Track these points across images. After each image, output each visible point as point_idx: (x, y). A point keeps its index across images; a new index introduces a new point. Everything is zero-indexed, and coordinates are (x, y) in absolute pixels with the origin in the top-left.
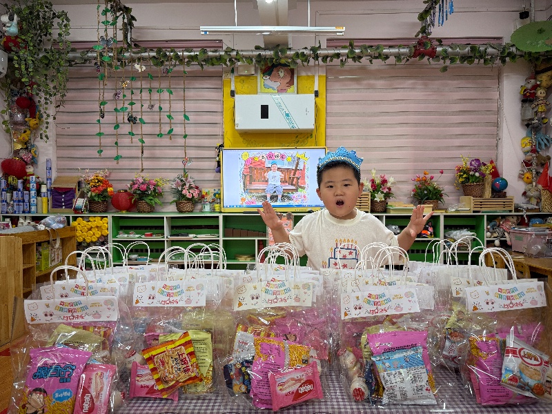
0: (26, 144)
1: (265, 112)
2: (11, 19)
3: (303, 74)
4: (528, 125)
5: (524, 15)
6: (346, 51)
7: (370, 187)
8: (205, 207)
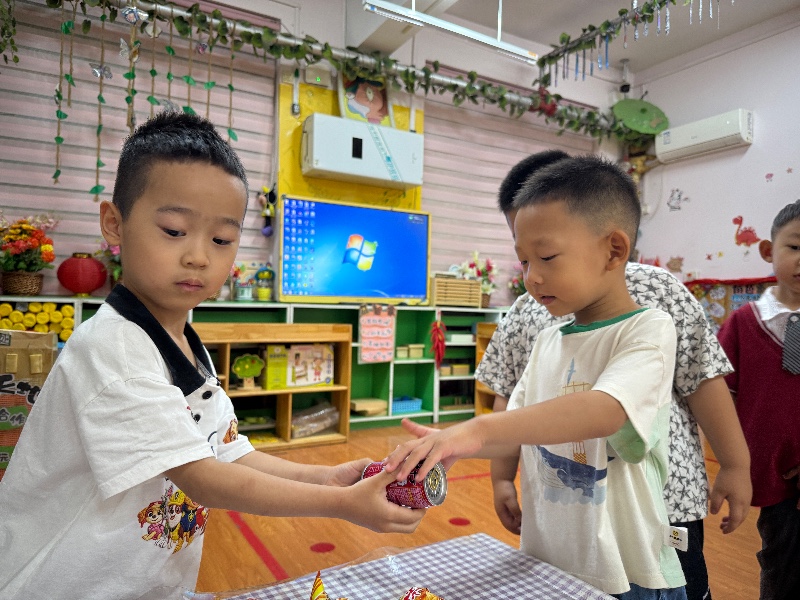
1: (357, 148)
6: (464, 84)
7: (475, 274)
8: (243, 292)
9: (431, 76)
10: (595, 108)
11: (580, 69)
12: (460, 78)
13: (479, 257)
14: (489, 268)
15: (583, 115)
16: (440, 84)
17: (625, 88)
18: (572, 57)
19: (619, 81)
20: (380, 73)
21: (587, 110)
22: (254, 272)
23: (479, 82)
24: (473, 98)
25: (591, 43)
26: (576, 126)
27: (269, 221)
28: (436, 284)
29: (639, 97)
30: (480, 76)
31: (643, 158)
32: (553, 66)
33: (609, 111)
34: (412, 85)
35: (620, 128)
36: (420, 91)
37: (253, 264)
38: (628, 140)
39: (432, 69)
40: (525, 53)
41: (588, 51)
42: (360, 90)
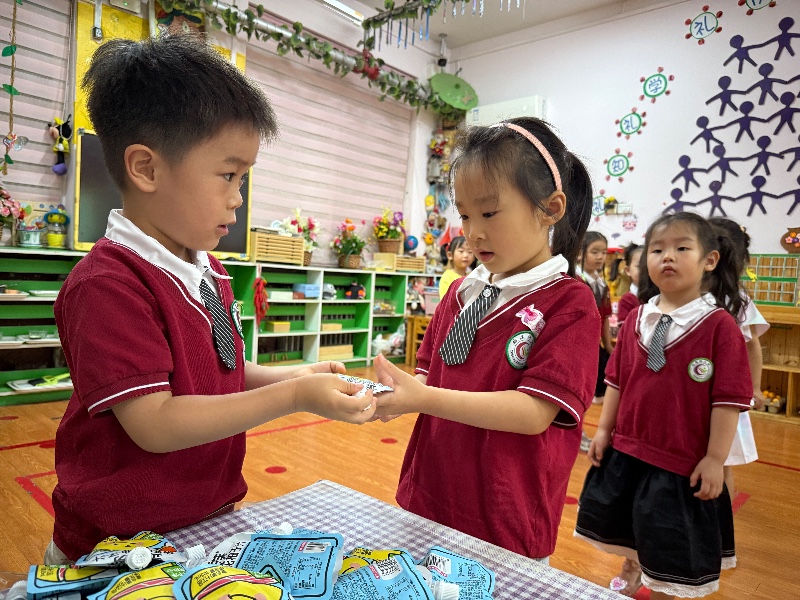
4: (432, 183)
6: (289, 34)
7: (296, 232)
8: (28, 239)
9: (255, 21)
10: (414, 78)
11: (403, 37)
12: (285, 27)
13: (301, 214)
14: (311, 226)
15: (404, 83)
16: (264, 31)
17: (442, 62)
18: (396, 23)
19: (438, 54)
20: (199, 8)
21: (407, 79)
22: (43, 214)
23: (304, 35)
24: (298, 50)
25: (413, 13)
26: (396, 93)
27: (61, 157)
28: (257, 239)
29: (453, 73)
30: (305, 29)
31: (455, 132)
32: (378, 30)
33: (427, 82)
34: (234, 27)
35: (436, 101)
36: (243, 35)
37: (42, 206)
38: (441, 112)
39: (256, 13)
40: (352, 12)
41: (411, 20)
42: (175, 23)
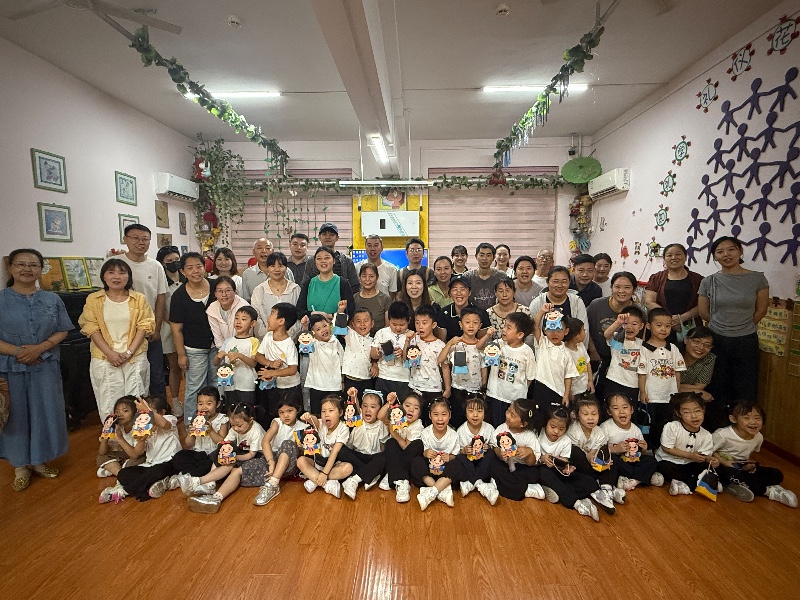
0: (211, 246)
1: (383, 224)
2: (206, 166)
3: (411, 194)
4: (574, 233)
5: (572, 153)
6: (442, 181)
19: (572, 147)
42: (390, 193)
